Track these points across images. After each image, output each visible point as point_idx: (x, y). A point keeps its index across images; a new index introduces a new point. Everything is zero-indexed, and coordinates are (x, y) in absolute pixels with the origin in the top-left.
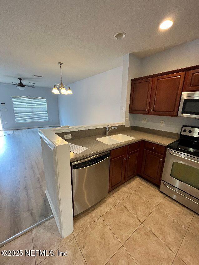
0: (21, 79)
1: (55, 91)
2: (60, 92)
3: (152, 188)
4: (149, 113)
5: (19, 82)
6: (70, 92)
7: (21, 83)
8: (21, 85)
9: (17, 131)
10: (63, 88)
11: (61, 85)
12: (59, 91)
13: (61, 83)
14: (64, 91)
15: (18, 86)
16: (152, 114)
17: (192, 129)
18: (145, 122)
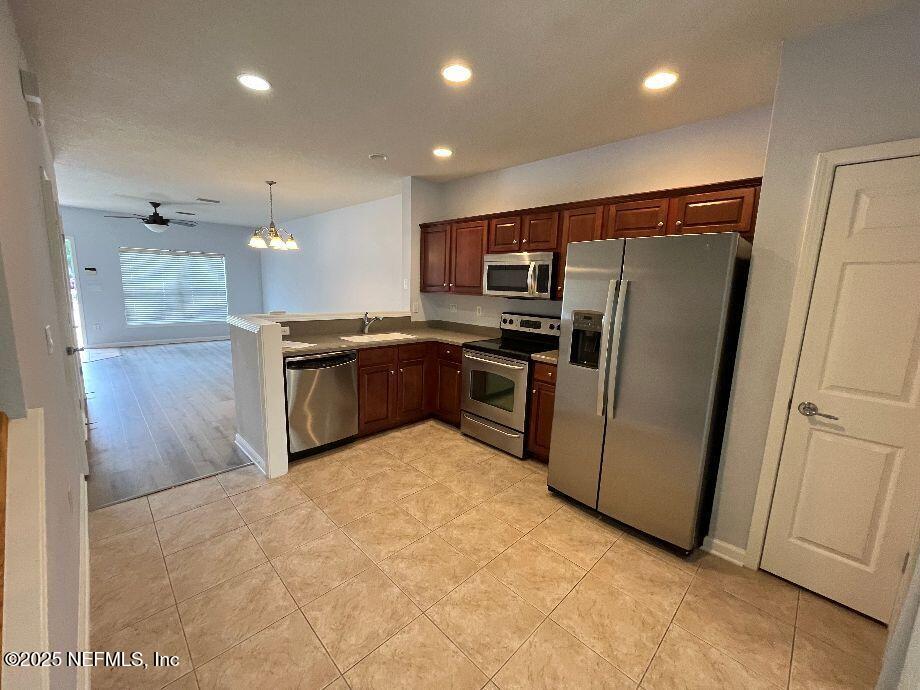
0: (156, 205)
1: (257, 243)
2: (268, 244)
5: (151, 211)
6: (292, 245)
7: (156, 214)
8: (156, 219)
9: (131, 351)
10: (276, 235)
11: (273, 229)
12: (268, 241)
13: (272, 224)
14: (277, 243)
15: (148, 222)
17: (514, 317)
18: (454, 310)
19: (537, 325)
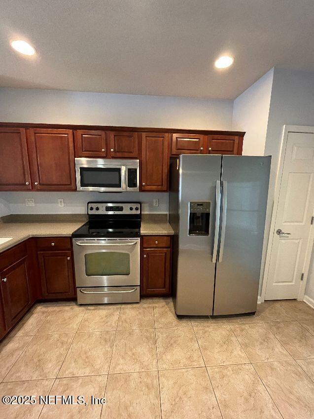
3: (67, 308)
4: (33, 188)
16: (38, 190)
17: (99, 205)
18: (32, 204)
19: (121, 209)
